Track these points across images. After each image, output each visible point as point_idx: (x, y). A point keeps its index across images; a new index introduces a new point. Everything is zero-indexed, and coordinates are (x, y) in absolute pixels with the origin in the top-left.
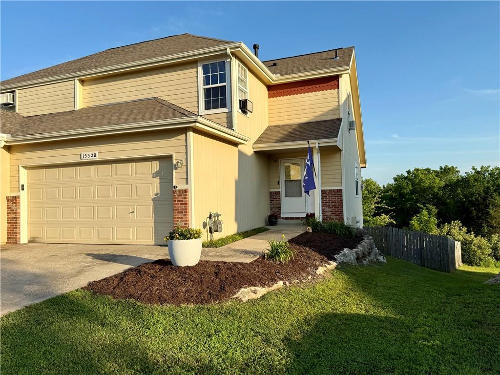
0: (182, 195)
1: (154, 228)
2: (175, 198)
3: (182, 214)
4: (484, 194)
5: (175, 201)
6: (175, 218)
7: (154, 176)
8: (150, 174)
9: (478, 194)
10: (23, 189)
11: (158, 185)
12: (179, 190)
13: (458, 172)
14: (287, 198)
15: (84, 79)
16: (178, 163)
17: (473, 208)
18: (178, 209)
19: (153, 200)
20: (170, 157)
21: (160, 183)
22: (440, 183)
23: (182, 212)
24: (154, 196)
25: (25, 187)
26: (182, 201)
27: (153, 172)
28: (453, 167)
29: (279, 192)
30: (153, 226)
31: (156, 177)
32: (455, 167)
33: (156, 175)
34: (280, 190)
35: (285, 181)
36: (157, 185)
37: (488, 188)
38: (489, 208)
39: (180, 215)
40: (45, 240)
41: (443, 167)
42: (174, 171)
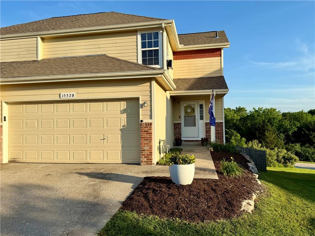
0: (147, 127)
1: (121, 151)
2: (142, 129)
3: (148, 141)
4: (262, 124)
5: (142, 131)
6: (142, 144)
7: (122, 112)
8: (119, 111)
9: (259, 123)
10: (5, 120)
11: (126, 119)
12: (146, 124)
13: (246, 110)
14: (186, 127)
15: (44, 38)
16: (145, 103)
17: (257, 132)
18: (145, 138)
19: (121, 130)
20: (138, 99)
21: (126, 118)
22: (237, 117)
23: (148, 140)
24: (122, 128)
25: (7, 119)
26: (148, 131)
27: (121, 110)
28: (243, 108)
29: (181, 123)
30: (121, 149)
31: (123, 113)
32: (244, 107)
33: (123, 112)
34: (181, 122)
35: (184, 116)
36: (124, 119)
37: (264, 120)
38: (265, 132)
39: (146, 142)
40: (25, 160)
41: (238, 108)
42: (140, 109)
